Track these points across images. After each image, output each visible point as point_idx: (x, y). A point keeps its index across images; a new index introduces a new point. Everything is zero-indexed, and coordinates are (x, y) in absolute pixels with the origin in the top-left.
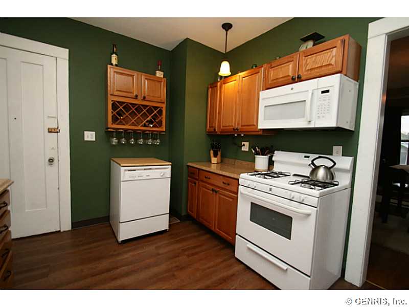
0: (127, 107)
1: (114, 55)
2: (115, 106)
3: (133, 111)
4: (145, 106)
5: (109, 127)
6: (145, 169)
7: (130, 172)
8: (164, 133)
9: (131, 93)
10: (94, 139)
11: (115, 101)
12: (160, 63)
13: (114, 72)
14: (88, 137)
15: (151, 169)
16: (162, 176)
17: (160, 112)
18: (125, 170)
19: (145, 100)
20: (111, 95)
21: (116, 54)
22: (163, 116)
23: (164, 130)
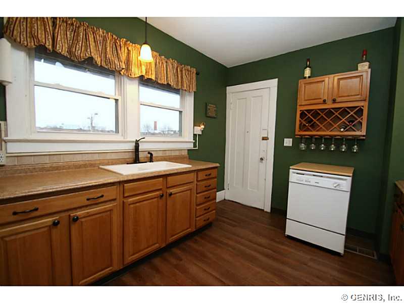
0: (316, 113)
1: (308, 68)
2: (303, 114)
3: (322, 116)
4: (336, 109)
5: (296, 133)
6: (314, 175)
7: (298, 175)
8: (364, 138)
9: (321, 99)
10: (291, 145)
11: (303, 111)
12: (365, 53)
13: (305, 84)
14: (286, 143)
15: (322, 176)
16: (335, 187)
17: (360, 111)
18: (294, 173)
19: (336, 103)
20: (300, 105)
21: (310, 67)
22: (363, 117)
23: (365, 134)
